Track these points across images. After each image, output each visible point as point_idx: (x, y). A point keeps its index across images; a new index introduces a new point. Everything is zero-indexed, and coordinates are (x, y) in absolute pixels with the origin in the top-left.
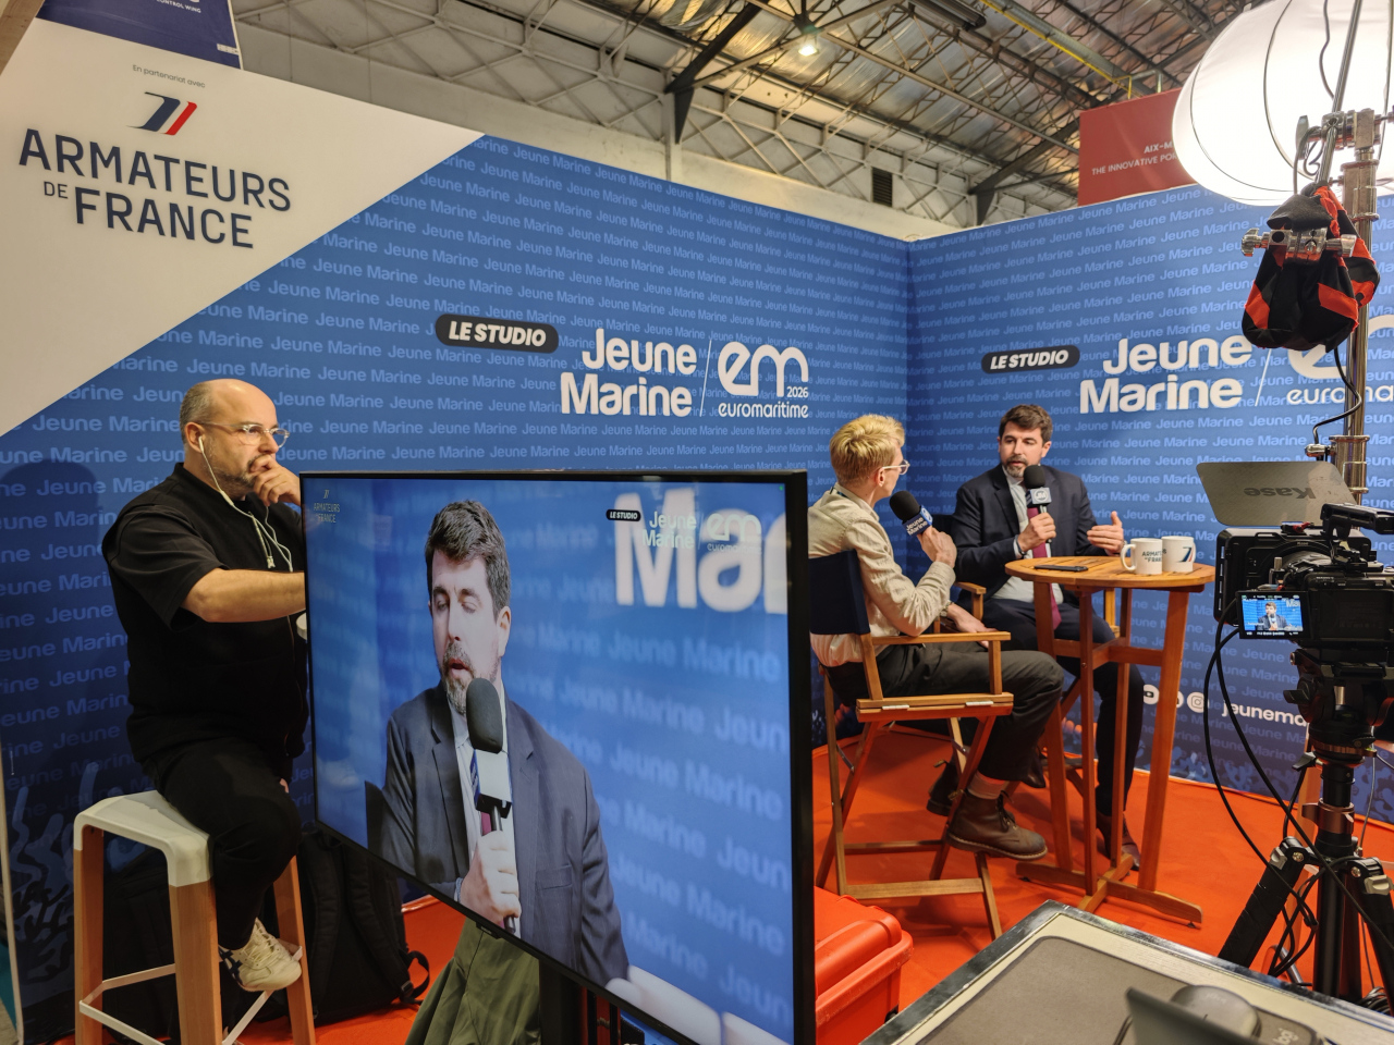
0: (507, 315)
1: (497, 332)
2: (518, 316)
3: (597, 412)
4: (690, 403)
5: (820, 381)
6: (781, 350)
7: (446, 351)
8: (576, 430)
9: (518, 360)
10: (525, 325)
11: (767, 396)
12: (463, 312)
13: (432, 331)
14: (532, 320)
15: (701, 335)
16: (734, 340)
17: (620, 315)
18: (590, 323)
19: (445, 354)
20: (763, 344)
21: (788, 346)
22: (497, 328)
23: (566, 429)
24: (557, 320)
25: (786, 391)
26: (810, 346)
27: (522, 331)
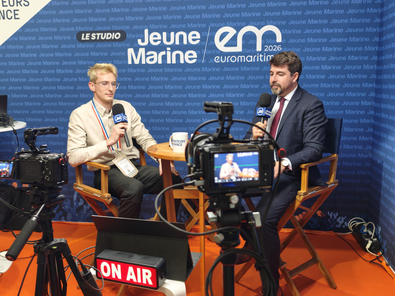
0: (104, 29)
1: (100, 36)
2: (109, 28)
3: (145, 63)
4: (196, 57)
5: (292, 41)
6: (259, 28)
7: (80, 44)
8: (135, 71)
9: (109, 45)
10: (112, 32)
11: (249, 51)
12: (87, 30)
13: (75, 38)
14: (115, 29)
15: (204, 25)
16: (226, 26)
17: (156, 22)
18: (141, 27)
19: (80, 46)
20: (247, 25)
21: (266, 25)
22: (100, 34)
23: (130, 70)
24: (126, 28)
25: (263, 48)
26: (284, 23)
27: (110, 34)
